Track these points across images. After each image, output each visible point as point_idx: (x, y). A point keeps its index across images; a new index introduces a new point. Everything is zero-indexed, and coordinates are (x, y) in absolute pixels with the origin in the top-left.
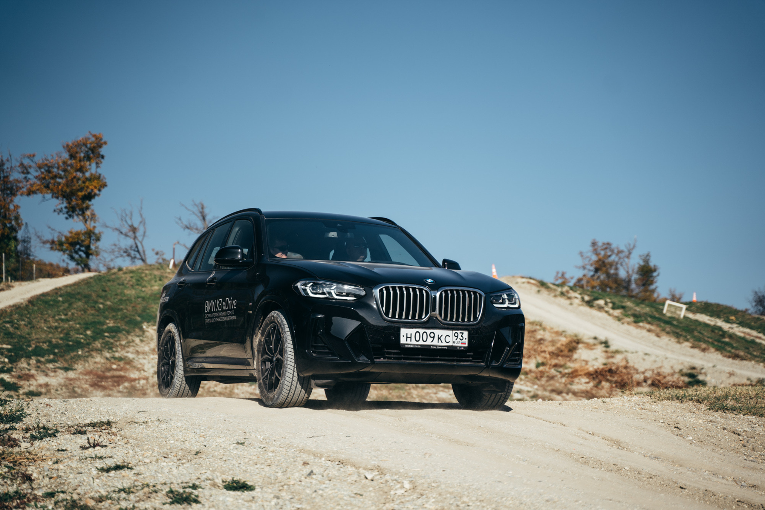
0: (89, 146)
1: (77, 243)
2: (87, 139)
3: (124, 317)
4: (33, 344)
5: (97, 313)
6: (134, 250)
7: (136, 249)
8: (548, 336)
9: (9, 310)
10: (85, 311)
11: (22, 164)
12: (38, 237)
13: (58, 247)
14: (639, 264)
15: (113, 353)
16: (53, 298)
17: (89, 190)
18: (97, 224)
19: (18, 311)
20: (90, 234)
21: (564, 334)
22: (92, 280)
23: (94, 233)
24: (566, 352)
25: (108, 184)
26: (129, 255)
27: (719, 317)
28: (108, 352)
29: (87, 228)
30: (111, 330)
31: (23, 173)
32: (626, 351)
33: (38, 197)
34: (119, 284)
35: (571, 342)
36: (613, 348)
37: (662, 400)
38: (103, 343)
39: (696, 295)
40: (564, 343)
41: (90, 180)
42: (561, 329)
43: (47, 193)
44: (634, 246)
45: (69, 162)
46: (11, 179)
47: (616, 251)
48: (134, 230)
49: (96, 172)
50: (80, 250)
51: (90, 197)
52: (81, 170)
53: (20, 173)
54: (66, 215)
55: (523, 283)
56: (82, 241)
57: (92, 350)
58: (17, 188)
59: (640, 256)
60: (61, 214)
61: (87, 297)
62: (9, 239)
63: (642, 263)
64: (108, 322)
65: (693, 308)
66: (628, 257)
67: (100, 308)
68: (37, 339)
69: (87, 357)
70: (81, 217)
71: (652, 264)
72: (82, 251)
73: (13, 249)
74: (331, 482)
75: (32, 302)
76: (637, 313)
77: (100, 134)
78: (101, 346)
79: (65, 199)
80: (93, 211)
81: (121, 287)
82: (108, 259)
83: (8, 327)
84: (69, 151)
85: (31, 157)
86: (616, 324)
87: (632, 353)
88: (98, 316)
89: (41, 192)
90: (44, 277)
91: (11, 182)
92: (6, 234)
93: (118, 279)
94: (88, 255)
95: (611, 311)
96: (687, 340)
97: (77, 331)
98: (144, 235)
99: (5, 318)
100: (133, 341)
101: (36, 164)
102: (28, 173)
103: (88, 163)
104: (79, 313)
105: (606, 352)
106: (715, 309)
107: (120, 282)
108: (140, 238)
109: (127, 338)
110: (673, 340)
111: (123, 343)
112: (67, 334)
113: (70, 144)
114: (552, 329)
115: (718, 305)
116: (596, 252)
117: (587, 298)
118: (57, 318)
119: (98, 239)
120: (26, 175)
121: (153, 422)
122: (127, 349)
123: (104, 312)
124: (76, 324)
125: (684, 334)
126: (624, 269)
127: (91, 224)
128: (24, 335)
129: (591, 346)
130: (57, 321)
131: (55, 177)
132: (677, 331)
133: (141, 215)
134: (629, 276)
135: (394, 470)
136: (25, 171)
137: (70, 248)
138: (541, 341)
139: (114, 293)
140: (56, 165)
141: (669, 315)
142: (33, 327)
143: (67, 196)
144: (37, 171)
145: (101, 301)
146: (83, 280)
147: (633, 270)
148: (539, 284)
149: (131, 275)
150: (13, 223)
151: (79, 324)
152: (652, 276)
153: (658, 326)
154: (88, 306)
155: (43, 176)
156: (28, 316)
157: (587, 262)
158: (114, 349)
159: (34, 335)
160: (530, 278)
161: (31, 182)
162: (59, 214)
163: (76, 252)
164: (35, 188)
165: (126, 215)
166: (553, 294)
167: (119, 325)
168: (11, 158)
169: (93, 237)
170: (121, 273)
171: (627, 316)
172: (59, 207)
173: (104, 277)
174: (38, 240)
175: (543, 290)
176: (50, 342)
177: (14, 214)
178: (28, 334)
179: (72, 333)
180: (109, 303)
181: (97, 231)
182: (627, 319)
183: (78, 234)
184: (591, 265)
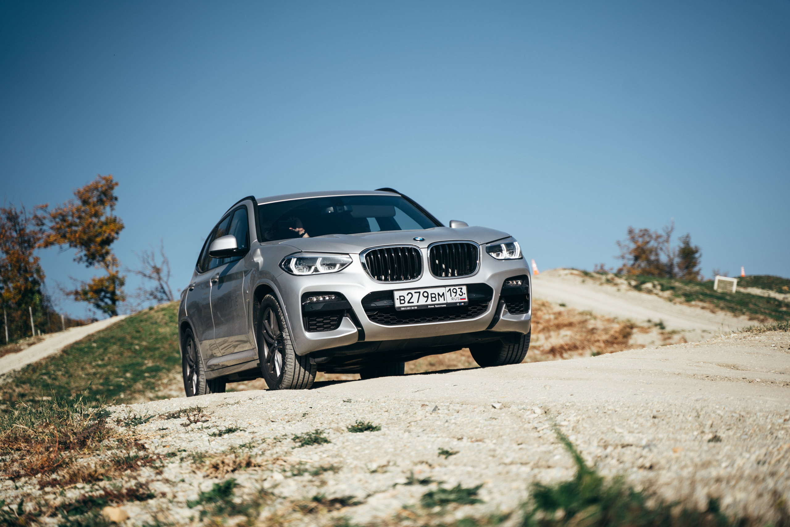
0: (100, 189)
1: (101, 290)
2: (97, 183)
3: (162, 356)
4: (74, 393)
5: (134, 355)
6: (160, 292)
7: (162, 290)
8: (599, 325)
9: (44, 362)
10: (121, 354)
11: (36, 217)
12: (61, 289)
13: (82, 296)
14: (679, 246)
15: (156, 393)
16: (87, 345)
17: (106, 235)
18: (119, 269)
19: (53, 362)
20: (113, 279)
21: (616, 321)
22: (124, 323)
23: (117, 278)
24: (620, 339)
25: (125, 225)
26: (155, 297)
27: (771, 288)
28: (151, 392)
29: (110, 273)
30: (150, 370)
31: (38, 225)
32: (683, 331)
33: (55, 248)
34: (152, 323)
35: (625, 328)
36: (668, 329)
37: (764, 331)
38: (144, 384)
39: (745, 269)
40: (618, 330)
41: (106, 223)
42: (612, 316)
43: (65, 243)
44: (672, 229)
45: (83, 208)
46: (27, 231)
47: (654, 236)
48: (157, 271)
49: (112, 215)
50: (105, 297)
51: (108, 241)
52: (96, 215)
53: (34, 225)
54: (86, 264)
55: (566, 275)
56: (107, 287)
57: (135, 392)
58: (34, 240)
59: (680, 239)
60: (81, 263)
61: (122, 340)
62: (33, 293)
63: (682, 245)
64: (146, 362)
65: (743, 283)
66: (667, 241)
67: (136, 350)
68: (77, 387)
69: (130, 399)
70: (102, 264)
71: (693, 245)
72: (108, 298)
73: (38, 303)
74: (459, 413)
75: (66, 351)
76: (687, 292)
77: (110, 176)
78: (143, 388)
79: (83, 247)
80: (113, 255)
81: (155, 326)
82: (135, 304)
83: (45, 379)
84: (81, 198)
85: (44, 208)
86: (668, 305)
87: (689, 331)
88: (135, 357)
89: (59, 243)
90: (74, 326)
91: (27, 234)
92: (29, 287)
93: (151, 318)
94: (114, 301)
95: (661, 293)
96: (744, 314)
97: (117, 375)
98: (169, 275)
99: (41, 370)
100: (175, 379)
101: (50, 214)
102: (43, 224)
103: (102, 207)
104: (116, 357)
105: (662, 334)
106: (766, 281)
107: (153, 321)
108: (165, 279)
109: (168, 376)
110: (729, 314)
111: (165, 381)
112: (107, 379)
113: (82, 190)
114: (603, 316)
115: (768, 277)
116: (633, 239)
117: (633, 283)
118: (94, 364)
119: (122, 284)
120: (41, 227)
121: (245, 401)
122: (170, 387)
123: (141, 353)
124: (114, 368)
125: (739, 307)
126: (665, 253)
127: (113, 270)
128: (63, 385)
129: (646, 329)
130: (94, 367)
131: (70, 225)
132: (732, 305)
133: (163, 255)
134: (671, 260)
135: (518, 401)
136: (40, 223)
137: (95, 296)
138: (593, 331)
139: (148, 333)
140: (71, 213)
141: (720, 291)
142: (71, 376)
143: (86, 243)
144: (51, 221)
145: (136, 342)
146: (115, 324)
147: (674, 253)
148: (582, 274)
149: (163, 312)
150: (35, 276)
151: (117, 367)
152: (694, 258)
153: (711, 302)
154: (124, 349)
155: (58, 226)
156: (64, 365)
157: (625, 250)
158: (157, 389)
159: (72, 383)
160: (573, 269)
161: (47, 233)
162: (79, 262)
163: (102, 300)
164: (52, 239)
165: (148, 256)
166: (598, 283)
167: (158, 364)
168: (25, 211)
169: (117, 282)
170: (152, 312)
171: (678, 296)
172: (79, 255)
173: (136, 318)
174: (61, 292)
175: (588, 279)
176: (90, 389)
177: (35, 266)
178: (67, 383)
179: (111, 377)
180: (144, 343)
181: (120, 275)
182: (678, 300)
183: (101, 281)
184: (630, 253)
